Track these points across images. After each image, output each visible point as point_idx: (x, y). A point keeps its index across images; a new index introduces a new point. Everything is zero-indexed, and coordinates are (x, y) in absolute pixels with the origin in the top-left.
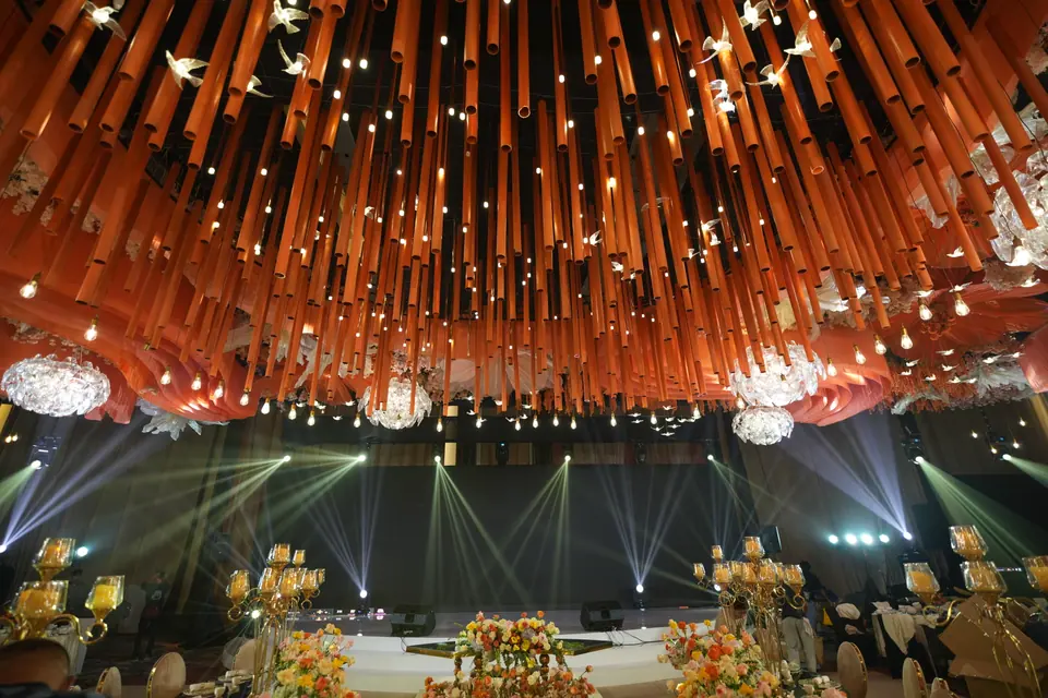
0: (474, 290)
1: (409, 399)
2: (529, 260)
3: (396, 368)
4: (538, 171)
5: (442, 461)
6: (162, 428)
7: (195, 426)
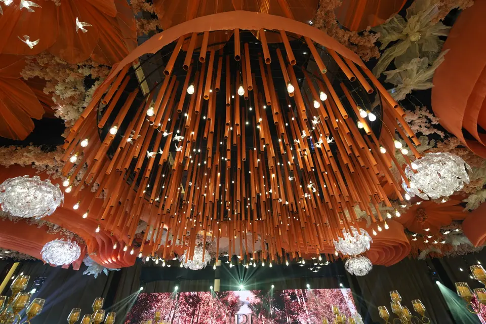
0: (229, 210)
1: (202, 256)
2: (249, 199)
3: (197, 242)
4: (250, 172)
5: (213, 289)
6: (92, 272)
7: (105, 271)
